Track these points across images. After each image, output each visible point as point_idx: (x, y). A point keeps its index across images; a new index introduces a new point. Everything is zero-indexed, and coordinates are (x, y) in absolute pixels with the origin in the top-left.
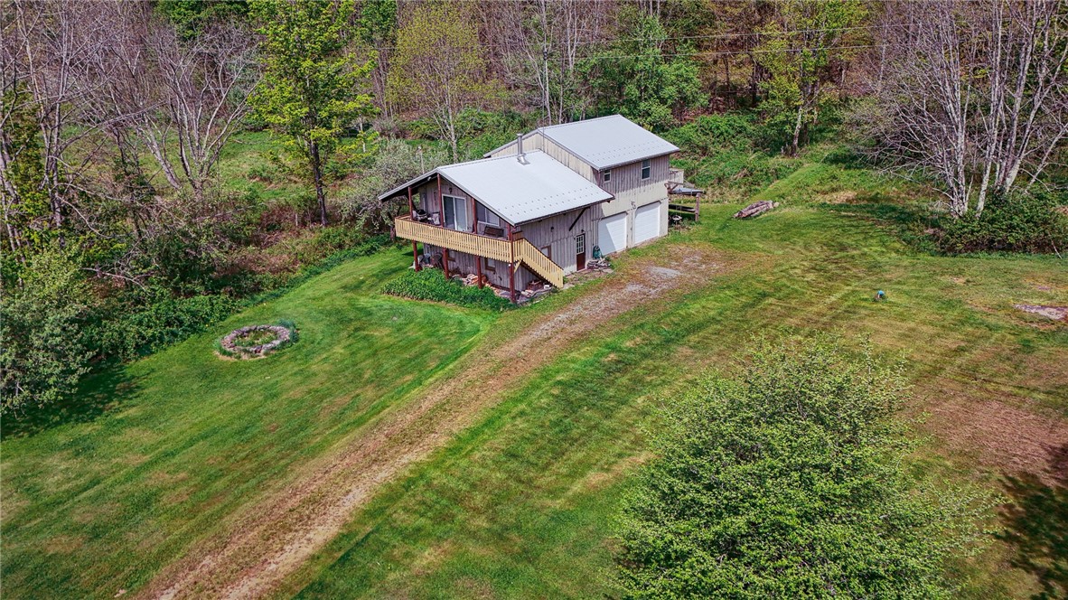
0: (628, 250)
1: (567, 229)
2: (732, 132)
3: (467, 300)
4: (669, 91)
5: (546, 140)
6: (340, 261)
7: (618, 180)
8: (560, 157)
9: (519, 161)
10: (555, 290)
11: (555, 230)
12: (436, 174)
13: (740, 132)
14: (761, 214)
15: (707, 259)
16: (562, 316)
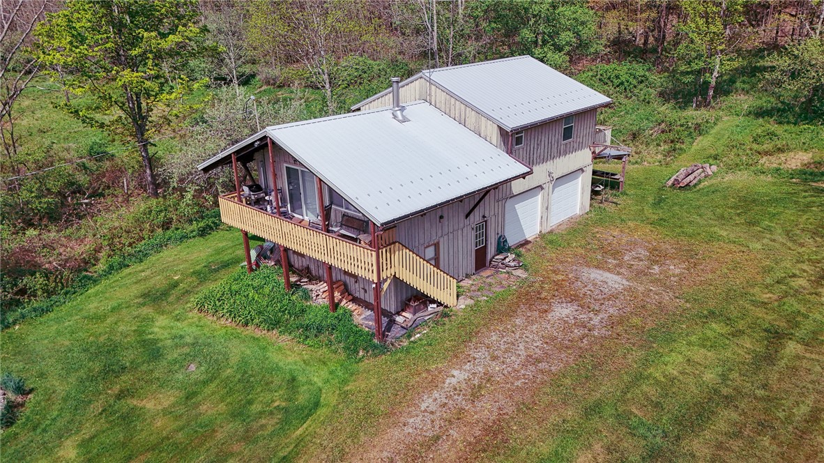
0: (542, 236)
1: (462, 216)
2: (635, 82)
3: (310, 331)
4: (566, 37)
5: (433, 87)
6: (161, 246)
7: (533, 144)
8: (452, 111)
9: (395, 117)
10: (445, 312)
11: (445, 220)
12: (265, 137)
13: (642, 82)
14: (700, 181)
15: (657, 256)
16: (458, 376)
